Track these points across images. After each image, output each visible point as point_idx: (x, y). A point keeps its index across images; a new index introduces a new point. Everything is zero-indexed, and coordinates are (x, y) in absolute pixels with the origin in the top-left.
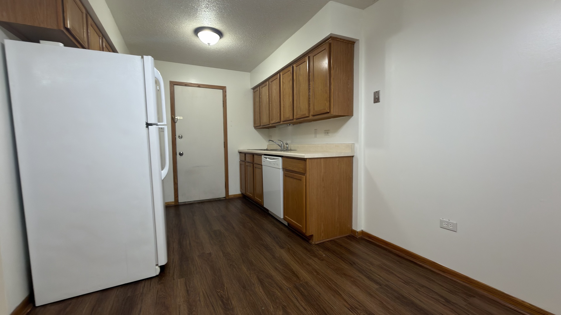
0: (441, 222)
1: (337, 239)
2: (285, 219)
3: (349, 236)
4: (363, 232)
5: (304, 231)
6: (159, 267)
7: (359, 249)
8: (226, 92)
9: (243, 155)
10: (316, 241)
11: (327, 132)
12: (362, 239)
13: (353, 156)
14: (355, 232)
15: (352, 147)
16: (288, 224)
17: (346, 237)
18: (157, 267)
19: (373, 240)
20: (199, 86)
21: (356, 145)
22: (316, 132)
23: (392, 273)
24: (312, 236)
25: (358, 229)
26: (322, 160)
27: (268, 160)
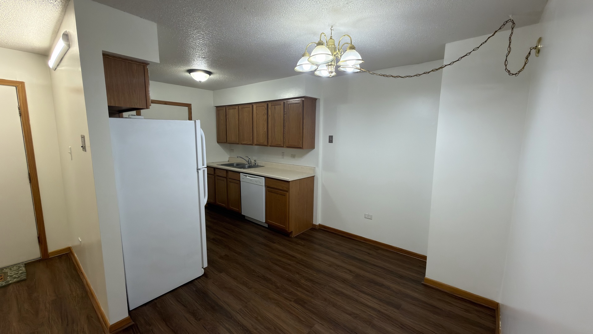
0: (365, 215)
1: (305, 232)
2: (266, 222)
3: (312, 228)
4: (320, 225)
5: (287, 230)
6: (204, 269)
7: (319, 235)
8: (191, 109)
9: (213, 169)
10: (294, 235)
11: (293, 156)
12: (320, 229)
13: (314, 176)
14: (315, 225)
15: (314, 169)
16: (268, 225)
17: (310, 229)
18: (203, 269)
19: (326, 229)
20: (165, 103)
21: (317, 169)
22: (283, 154)
23: (342, 246)
24: (292, 232)
25: (317, 224)
26: (298, 180)
27: (248, 177)
